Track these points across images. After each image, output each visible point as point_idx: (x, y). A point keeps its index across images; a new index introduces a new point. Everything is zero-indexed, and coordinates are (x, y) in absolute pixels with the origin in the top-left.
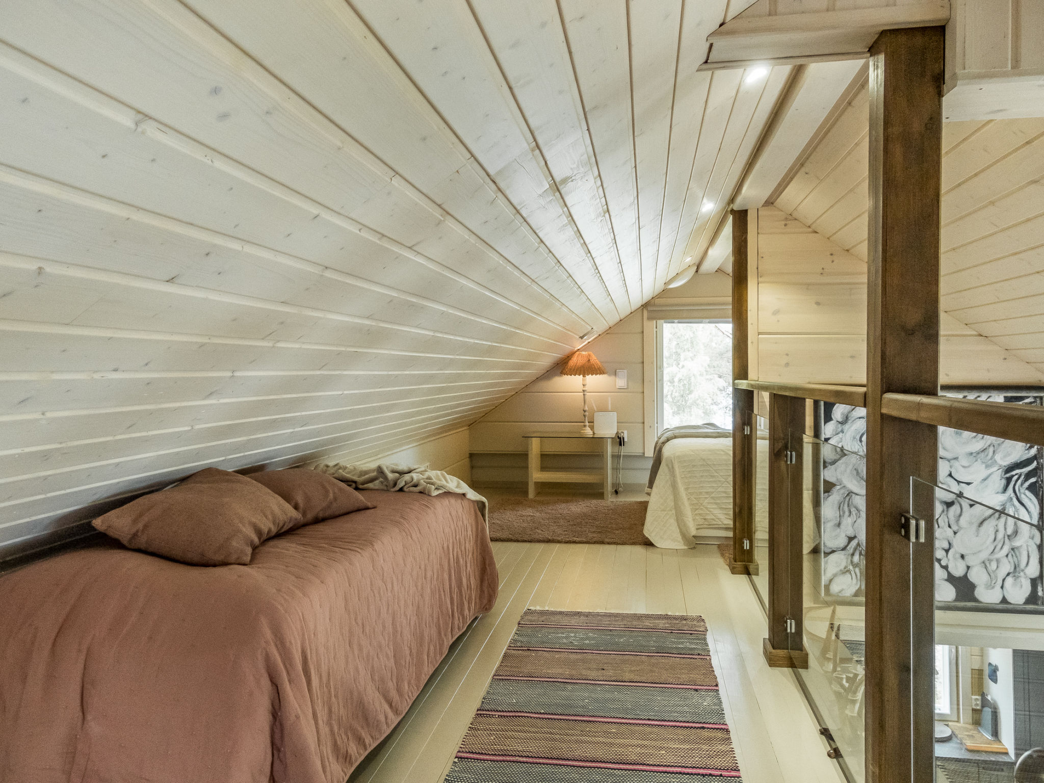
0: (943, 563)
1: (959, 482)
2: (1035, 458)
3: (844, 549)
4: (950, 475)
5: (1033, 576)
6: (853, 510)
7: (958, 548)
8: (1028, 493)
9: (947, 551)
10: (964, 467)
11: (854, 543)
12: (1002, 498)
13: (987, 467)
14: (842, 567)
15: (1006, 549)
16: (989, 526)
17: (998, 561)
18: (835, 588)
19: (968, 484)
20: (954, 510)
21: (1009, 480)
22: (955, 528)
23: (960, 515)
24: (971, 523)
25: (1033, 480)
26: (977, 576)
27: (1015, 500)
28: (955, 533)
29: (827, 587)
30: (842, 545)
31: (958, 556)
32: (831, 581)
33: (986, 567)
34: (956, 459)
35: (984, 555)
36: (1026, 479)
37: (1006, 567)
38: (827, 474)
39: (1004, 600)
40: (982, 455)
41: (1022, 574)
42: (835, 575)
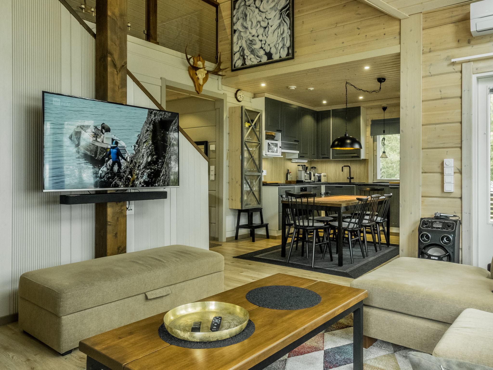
0: (264, 49)
1: (268, 19)
2: (289, 4)
3: (239, 51)
4: (265, 18)
5: (288, 47)
6: (241, 37)
7: (268, 42)
8: (287, 17)
9: (265, 44)
10: (269, 13)
11: (241, 48)
12: (279, 21)
13: (275, 11)
14: (238, 57)
15: (281, 38)
16: (276, 33)
17: (278, 44)
18: (236, 65)
19: (270, 19)
20: (267, 29)
21: (281, 14)
22: (267, 35)
23: (268, 31)
24: (271, 33)
25: (288, 12)
26: (273, 51)
27: (283, 21)
28: (267, 37)
29: (234, 65)
30: (238, 50)
31: (268, 45)
32: (235, 63)
33: (275, 47)
34: (267, 11)
35: (274, 43)
36: (286, 12)
37: (281, 45)
38: (235, 28)
39: (280, 57)
40: (274, 7)
41: (285, 46)
42: (237, 61)
